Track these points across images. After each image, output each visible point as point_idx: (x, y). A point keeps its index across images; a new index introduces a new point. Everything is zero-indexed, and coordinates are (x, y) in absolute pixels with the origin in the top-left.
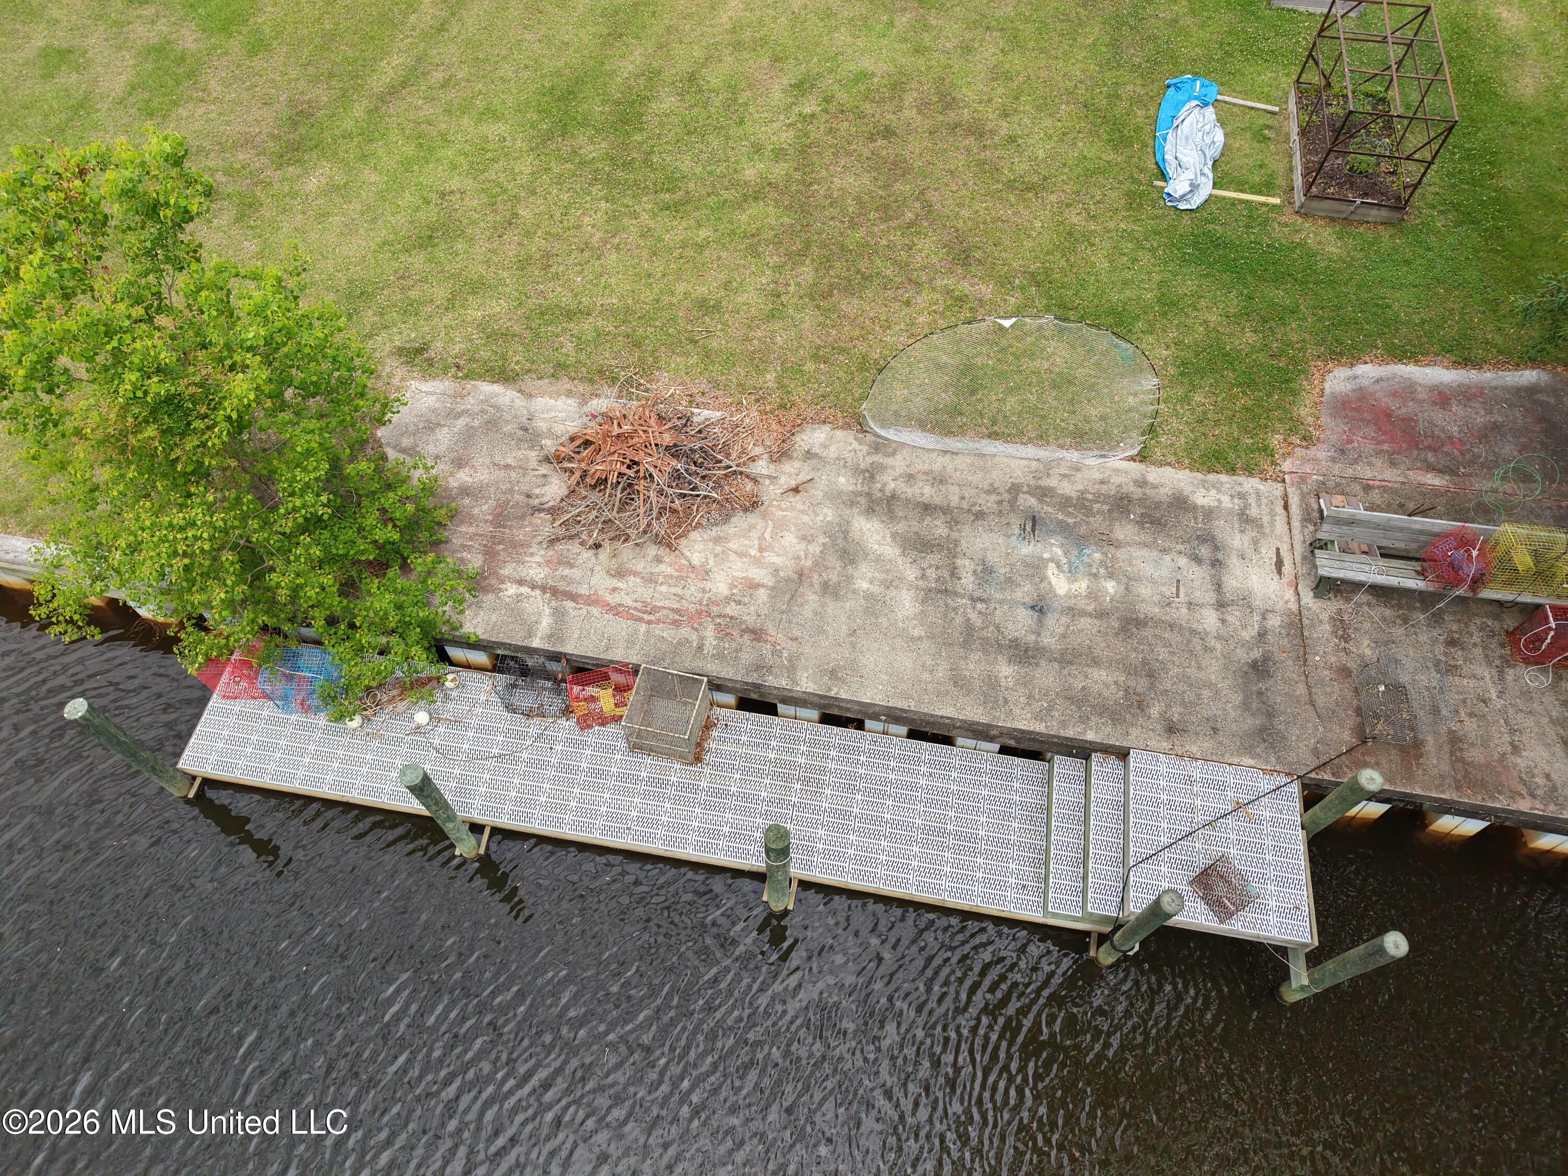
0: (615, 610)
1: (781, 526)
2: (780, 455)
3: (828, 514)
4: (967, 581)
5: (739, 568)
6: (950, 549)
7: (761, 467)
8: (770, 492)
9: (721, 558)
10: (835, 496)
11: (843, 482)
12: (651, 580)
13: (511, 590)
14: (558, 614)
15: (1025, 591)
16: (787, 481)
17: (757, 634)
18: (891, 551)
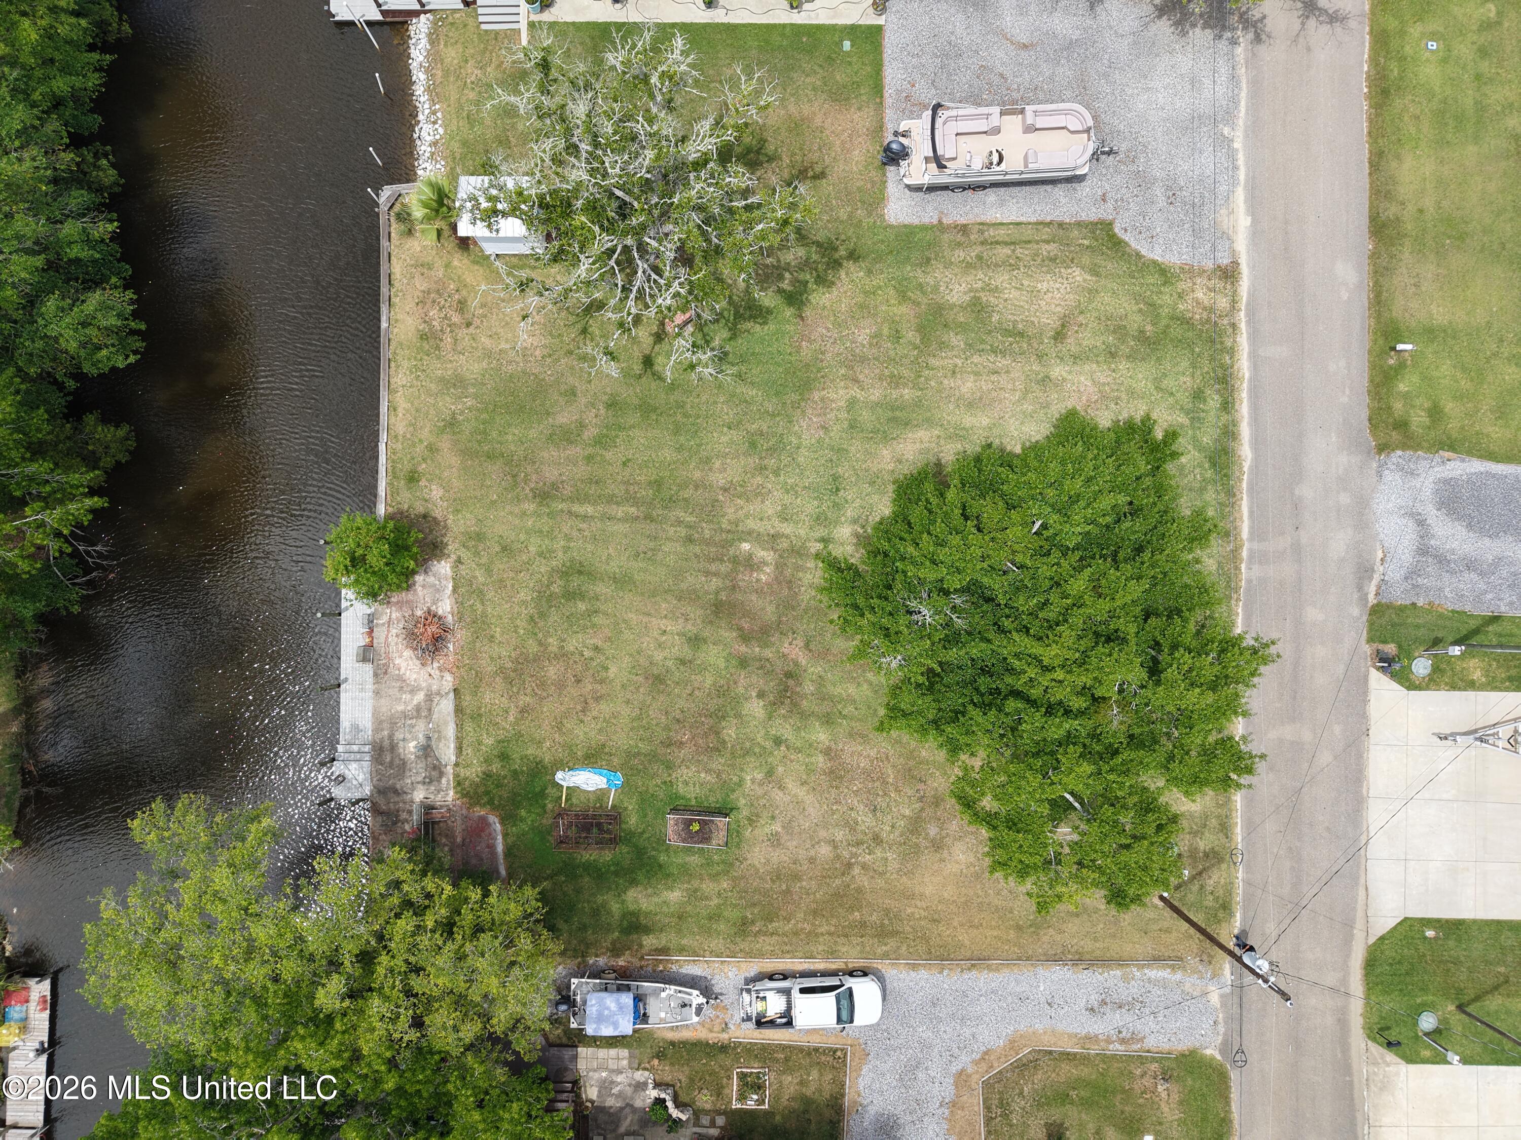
0: (387, 637)
1: (418, 673)
2: (440, 669)
3: (424, 685)
4: (409, 722)
5: (403, 665)
6: (418, 717)
7: (436, 665)
8: (429, 669)
9: (406, 660)
10: (430, 686)
11: (435, 688)
12: (397, 644)
13: (388, 611)
14: (383, 624)
15: (408, 736)
16: (432, 672)
17: (386, 673)
18: (415, 702)
